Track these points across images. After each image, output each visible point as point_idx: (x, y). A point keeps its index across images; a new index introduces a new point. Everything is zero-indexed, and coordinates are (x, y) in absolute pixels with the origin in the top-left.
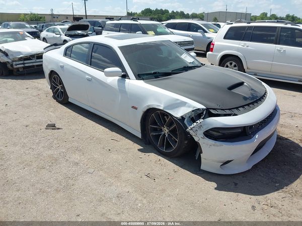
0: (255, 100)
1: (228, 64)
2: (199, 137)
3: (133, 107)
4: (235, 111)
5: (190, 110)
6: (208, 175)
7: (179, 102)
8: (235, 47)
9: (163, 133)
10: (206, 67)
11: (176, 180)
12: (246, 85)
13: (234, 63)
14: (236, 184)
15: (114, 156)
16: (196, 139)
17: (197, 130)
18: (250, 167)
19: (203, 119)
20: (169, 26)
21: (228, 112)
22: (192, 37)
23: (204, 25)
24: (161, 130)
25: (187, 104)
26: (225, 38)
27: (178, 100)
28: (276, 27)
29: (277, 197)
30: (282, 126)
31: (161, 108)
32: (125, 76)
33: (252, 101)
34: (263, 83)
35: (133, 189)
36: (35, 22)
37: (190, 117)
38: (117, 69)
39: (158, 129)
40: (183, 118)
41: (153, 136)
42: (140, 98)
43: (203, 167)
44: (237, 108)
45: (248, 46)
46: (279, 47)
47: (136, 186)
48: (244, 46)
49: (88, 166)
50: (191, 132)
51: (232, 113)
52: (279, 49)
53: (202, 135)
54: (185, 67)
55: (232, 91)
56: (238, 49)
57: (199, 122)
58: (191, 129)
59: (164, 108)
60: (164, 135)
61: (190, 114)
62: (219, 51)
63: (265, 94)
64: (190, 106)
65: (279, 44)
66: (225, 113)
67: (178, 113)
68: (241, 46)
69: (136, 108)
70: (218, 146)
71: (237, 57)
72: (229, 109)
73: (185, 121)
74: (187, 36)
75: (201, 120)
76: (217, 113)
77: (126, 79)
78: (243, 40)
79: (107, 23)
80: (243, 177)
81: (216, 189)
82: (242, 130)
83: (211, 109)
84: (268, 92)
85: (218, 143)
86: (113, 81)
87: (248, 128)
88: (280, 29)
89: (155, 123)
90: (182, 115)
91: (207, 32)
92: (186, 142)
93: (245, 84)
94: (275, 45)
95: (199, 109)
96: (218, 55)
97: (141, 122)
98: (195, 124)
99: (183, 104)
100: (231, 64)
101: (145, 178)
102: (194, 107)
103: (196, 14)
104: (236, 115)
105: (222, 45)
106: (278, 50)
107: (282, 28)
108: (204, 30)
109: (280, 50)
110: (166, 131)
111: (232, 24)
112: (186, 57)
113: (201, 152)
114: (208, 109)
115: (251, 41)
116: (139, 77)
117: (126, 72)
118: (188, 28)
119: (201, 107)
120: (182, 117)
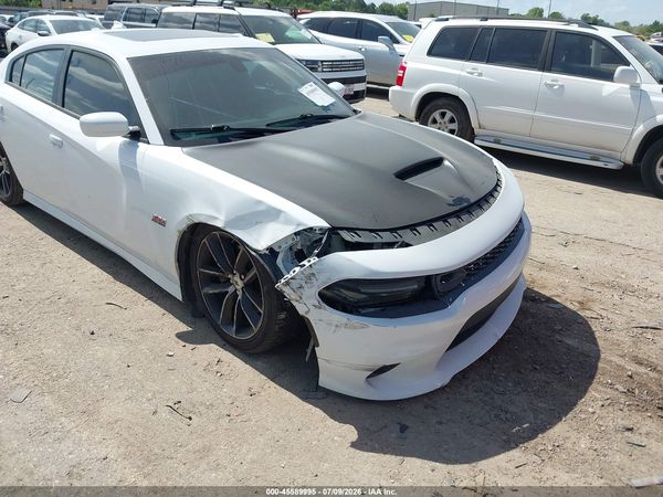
0: (466, 204)
1: (437, 115)
2: (307, 305)
3: (156, 219)
4: (407, 235)
5: (290, 230)
6: (337, 404)
7: (261, 208)
8: (453, 74)
9: (231, 290)
10: (361, 118)
11: (249, 420)
12: (447, 167)
13: (449, 114)
14: (403, 428)
15: (100, 350)
16: (301, 309)
17: (301, 287)
18: (447, 380)
19: (319, 255)
20: (313, 24)
21: (387, 237)
22: (366, 52)
23: (394, 25)
24: (228, 282)
25: (282, 215)
26: (430, 53)
27: (259, 202)
28: (544, 31)
29: (504, 464)
30: (543, 266)
31: (219, 224)
32: (137, 136)
33: (458, 208)
34: (496, 162)
35: (122, 450)
36: (14, 8)
37: (291, 248)
38: (117, 116)
39: (222, 280)
40: (272, 253)
41: (207, 295)
42: (173, 195)
43: (324, 381)
44: (413, 227)
45: (480, 74)
46: (548, 77)
47: (132, 440)
48: (472, 74)
49: (17, 381)
50: (287, 291)
51: (399, 239)
52: (549, 82)
53: (316, 300)
54: (304, 117)
55: (408, 181)
56: (459, 81)
57: (307, 264)
58: (287, 283)
59: (227, 223)
60: (235, 294)
61: (290, 242)
62: (418, 84)
63: (495, 189)
64: (288, 221)
65: (550, 70)
66: (379, 240)
67: (260, 239)
68: (464, 74)
69: (163, 223)
70: (355, 328)
71: (455, 98)
72: (392, 230)
73: (279, 261)
74: (354, 50)
75: (314, 260)
76: (357, 239)
77: (140, 144)
78: (470, 59)
79: (164, 11)
80: (426, 407)
81: (353, 445)
82: (423, 285)
83: (342, 229)
84: (503, 186)
85: (355, 320)
86: (109, 147)
87: (439, 278)
88: (553, 34)
89: (211, 264)
90: (269, 243)
91: (398, 42)
92: (283, 316)
93: (446, 163)
94: (540, 73)
95: (311, 229)
96: (413, 94)
97: (179, 260)
98: (297, 269)
99: (273, 214)
100: (443, 115)
101: (164, 413)
102: (299, 225)
103: (391, 6)
104: (408, 245)
105: (425, 70)
106: (546, 85)
107: (558, 32)
108: (391, 36)
109: (551, 86)
110: (238, 283)
111: (447, 20)
112: (312, 91)
113: (317, 344)
114: (333, 231)
115: (488, 61)
116: (173, 137)
117: (141, 125)
118: (357, 32)
119: (318, 222)
120: (270, 249)
